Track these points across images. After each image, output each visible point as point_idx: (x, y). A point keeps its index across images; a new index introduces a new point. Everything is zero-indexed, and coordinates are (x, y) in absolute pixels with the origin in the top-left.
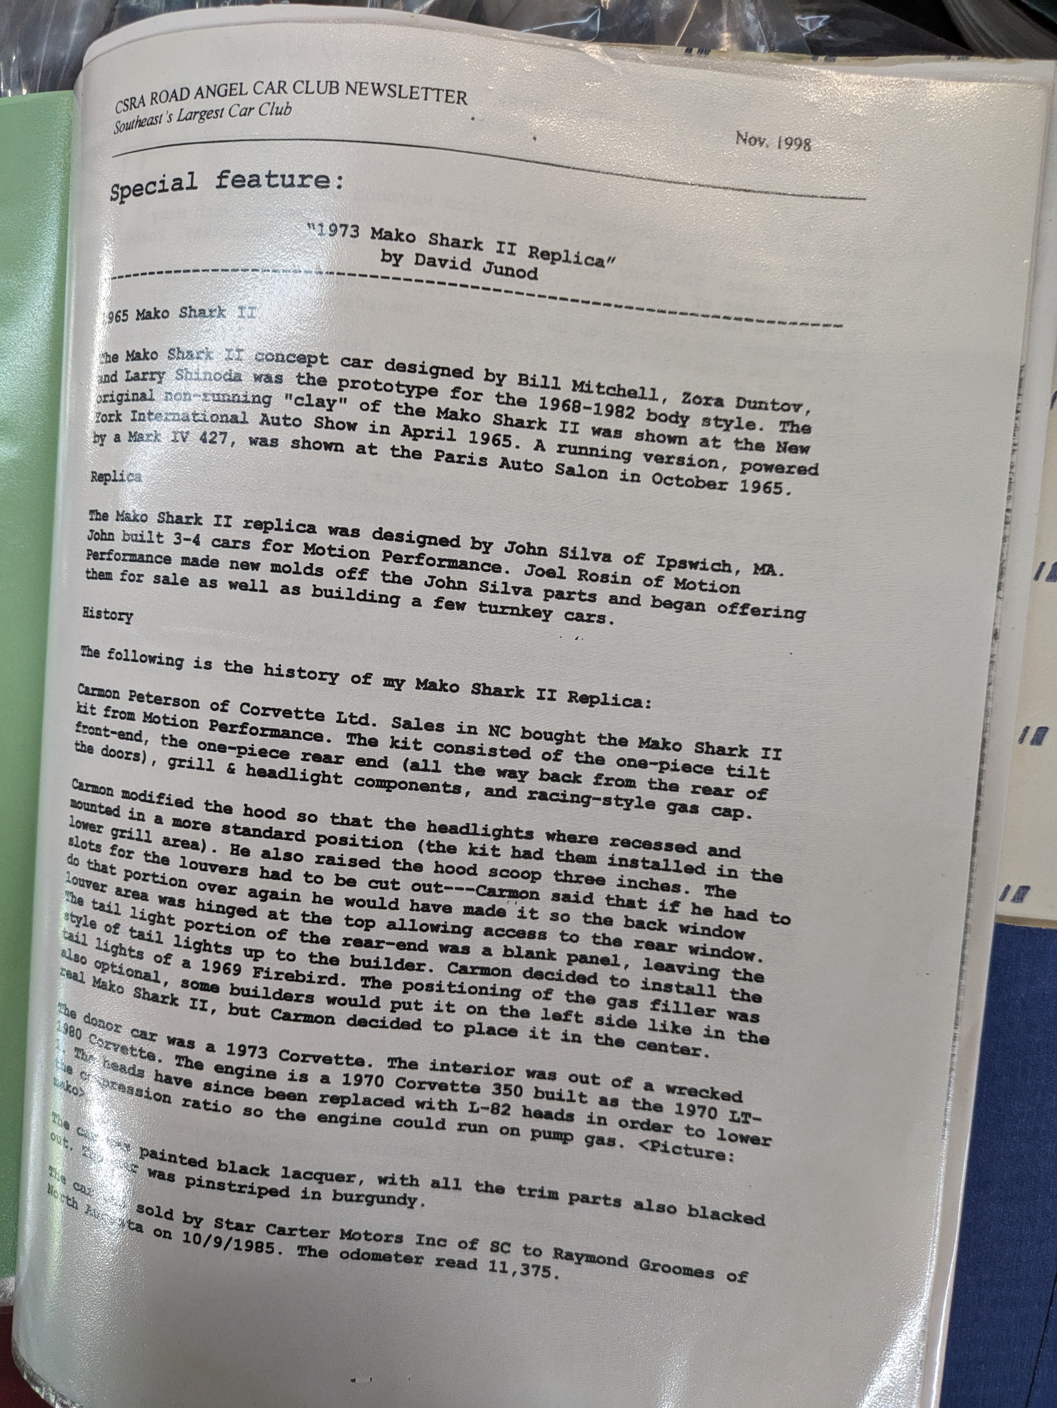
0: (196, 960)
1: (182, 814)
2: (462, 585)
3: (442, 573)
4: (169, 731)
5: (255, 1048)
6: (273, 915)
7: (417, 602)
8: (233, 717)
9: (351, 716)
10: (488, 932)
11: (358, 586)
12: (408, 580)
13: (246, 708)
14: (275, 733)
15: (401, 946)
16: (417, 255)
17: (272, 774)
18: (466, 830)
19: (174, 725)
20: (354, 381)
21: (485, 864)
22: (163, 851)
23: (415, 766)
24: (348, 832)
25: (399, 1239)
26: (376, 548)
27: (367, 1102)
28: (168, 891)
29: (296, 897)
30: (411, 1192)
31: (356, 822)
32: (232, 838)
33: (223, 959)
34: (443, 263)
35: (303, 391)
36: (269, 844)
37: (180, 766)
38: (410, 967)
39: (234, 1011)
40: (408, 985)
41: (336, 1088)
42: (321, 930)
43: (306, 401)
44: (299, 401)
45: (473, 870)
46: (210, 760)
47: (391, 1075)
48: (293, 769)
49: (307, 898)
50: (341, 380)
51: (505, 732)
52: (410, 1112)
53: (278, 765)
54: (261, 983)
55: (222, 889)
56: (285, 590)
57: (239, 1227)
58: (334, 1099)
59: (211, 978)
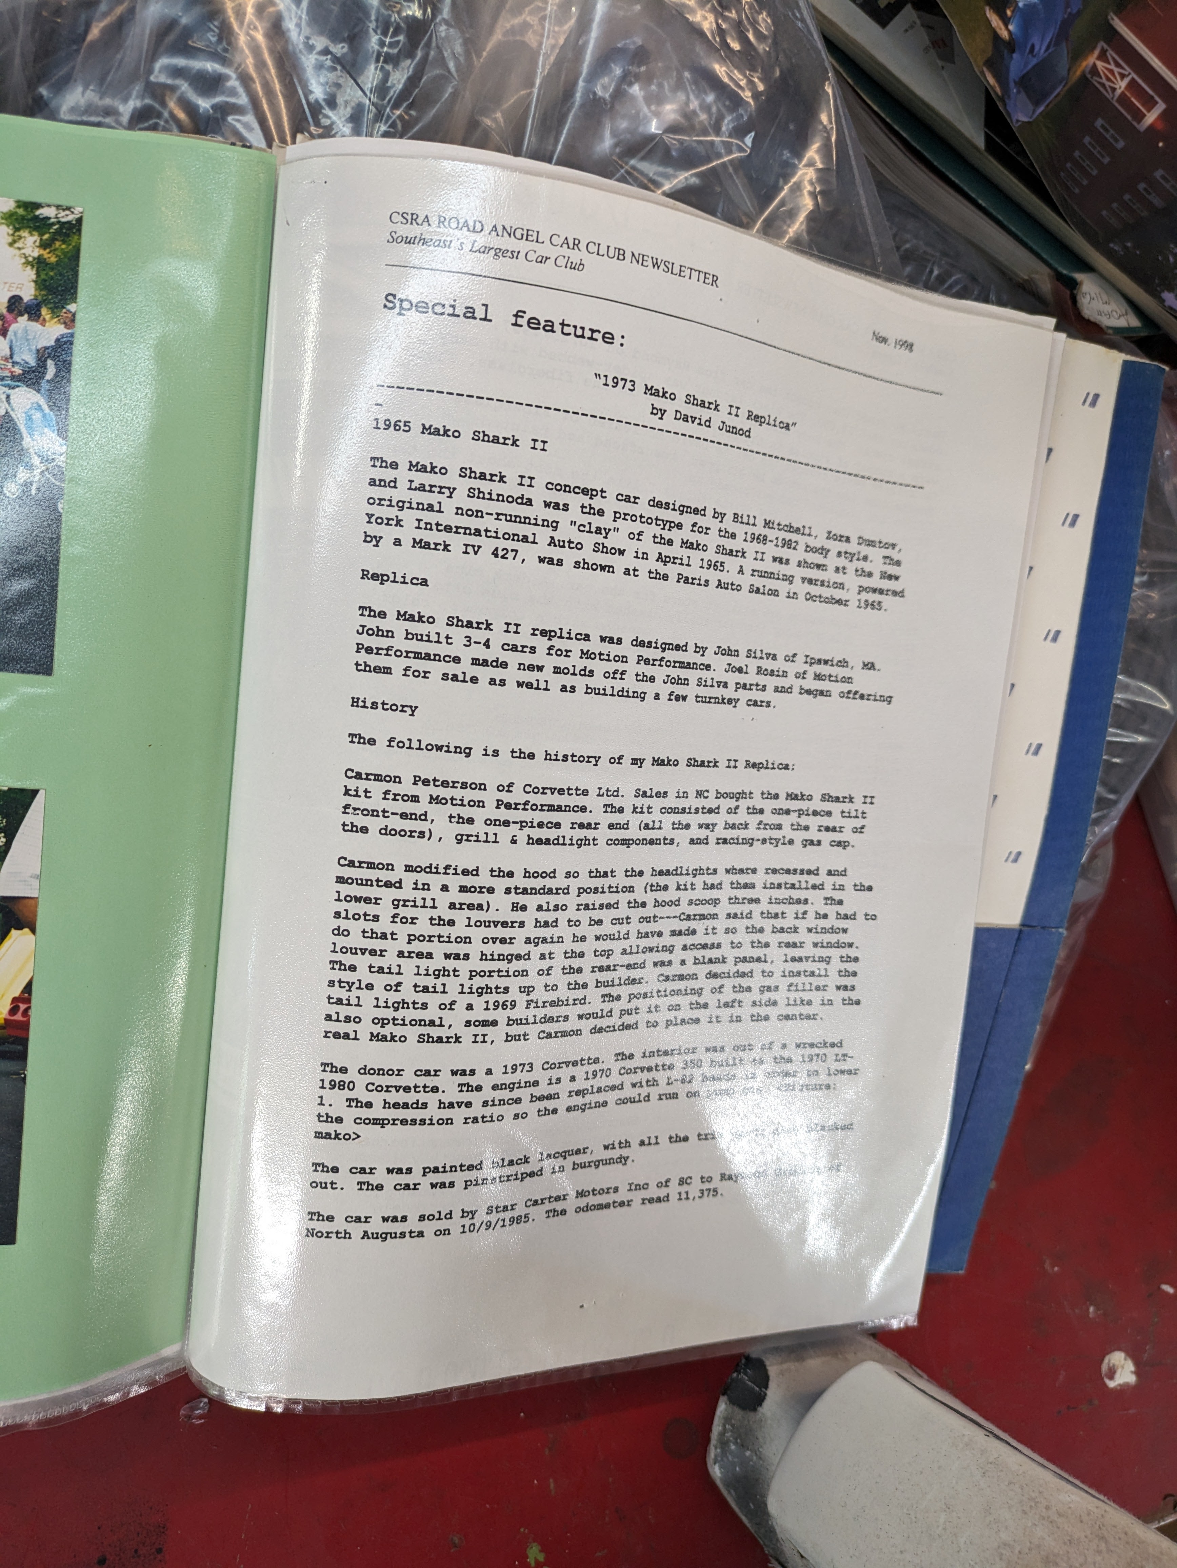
0: (478, 1002)
1: (468, 881)
2: (685, 682)
3: (675, 672)
4: (456, 811)
5: (524, 1065)
6: (543, 957)
7: (657, 697)
8: (517, 796)
9: (608, 790)
10: (685, 948)
11: (618, 685)
12: (652, 679)
13: (528, 789)
14: (551, 808)
15: (629, 967)
16: (677, 411)
17: (548, 842)
18: (676, 872)
19: (462, 805)
20: (625, 514)
21: (685, 896)
22: (447, 915)
23: (647, 827)
24: (599, 882)
25: (616, 1190)
26: (633, 653)
27: (599, 1090)
28: (453, 948)
29: (560, 940)
30: (625, 1152)
31: (605, 874)
32: (513, 898)
33: (501, 998)
34: (694, 419)
35: (585, 519)
36: (542, 899)
37: (467, 840)
38: (634, 982)
39: (509, 1038)
40: (632, 997)
41: (580, 1084)
42: (576, 963)
43: (587, 529)
44: (582, 528)
45: (677, 903)
46: (495, 834)
47: (616, 1067)
48: (564, 837)
49: (568, 938)
50: (615, 513)
51: (706, 794)
52: (629, 1092)
53: (552, 834)
54: (532, 1011)
55: (503, 941)
56: (564, 689)
57: (505, 1208)
58: (578, 1093)
59: (490, 1016)
